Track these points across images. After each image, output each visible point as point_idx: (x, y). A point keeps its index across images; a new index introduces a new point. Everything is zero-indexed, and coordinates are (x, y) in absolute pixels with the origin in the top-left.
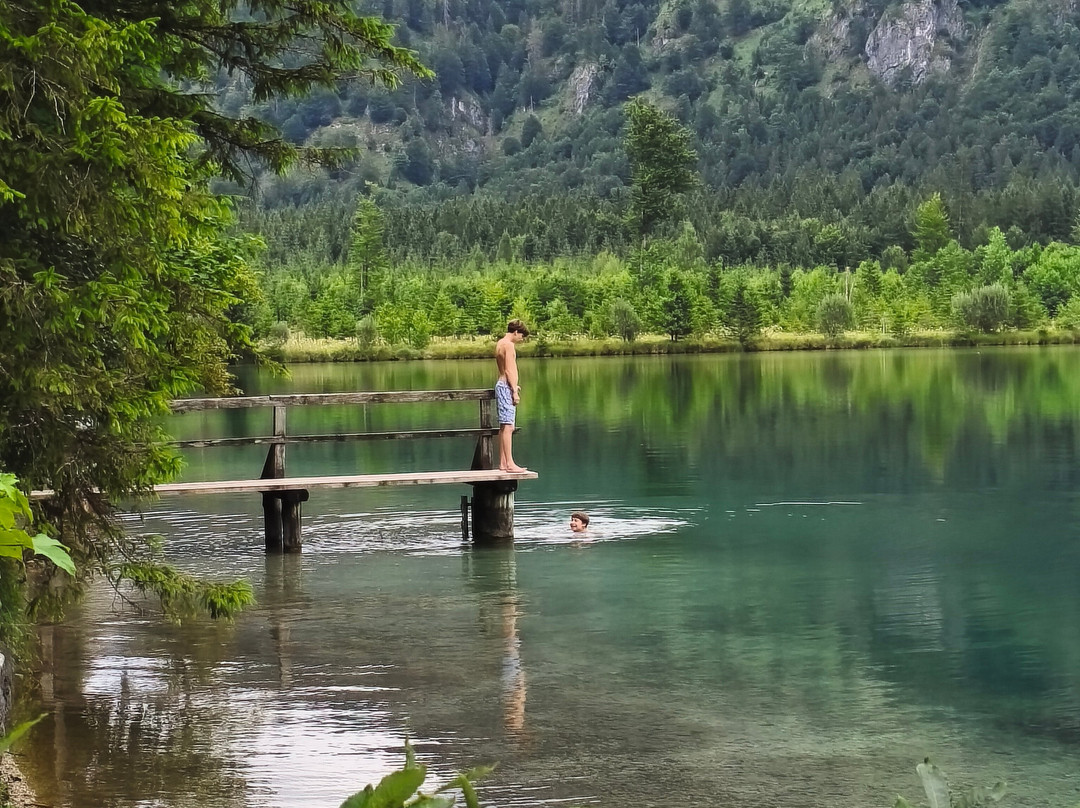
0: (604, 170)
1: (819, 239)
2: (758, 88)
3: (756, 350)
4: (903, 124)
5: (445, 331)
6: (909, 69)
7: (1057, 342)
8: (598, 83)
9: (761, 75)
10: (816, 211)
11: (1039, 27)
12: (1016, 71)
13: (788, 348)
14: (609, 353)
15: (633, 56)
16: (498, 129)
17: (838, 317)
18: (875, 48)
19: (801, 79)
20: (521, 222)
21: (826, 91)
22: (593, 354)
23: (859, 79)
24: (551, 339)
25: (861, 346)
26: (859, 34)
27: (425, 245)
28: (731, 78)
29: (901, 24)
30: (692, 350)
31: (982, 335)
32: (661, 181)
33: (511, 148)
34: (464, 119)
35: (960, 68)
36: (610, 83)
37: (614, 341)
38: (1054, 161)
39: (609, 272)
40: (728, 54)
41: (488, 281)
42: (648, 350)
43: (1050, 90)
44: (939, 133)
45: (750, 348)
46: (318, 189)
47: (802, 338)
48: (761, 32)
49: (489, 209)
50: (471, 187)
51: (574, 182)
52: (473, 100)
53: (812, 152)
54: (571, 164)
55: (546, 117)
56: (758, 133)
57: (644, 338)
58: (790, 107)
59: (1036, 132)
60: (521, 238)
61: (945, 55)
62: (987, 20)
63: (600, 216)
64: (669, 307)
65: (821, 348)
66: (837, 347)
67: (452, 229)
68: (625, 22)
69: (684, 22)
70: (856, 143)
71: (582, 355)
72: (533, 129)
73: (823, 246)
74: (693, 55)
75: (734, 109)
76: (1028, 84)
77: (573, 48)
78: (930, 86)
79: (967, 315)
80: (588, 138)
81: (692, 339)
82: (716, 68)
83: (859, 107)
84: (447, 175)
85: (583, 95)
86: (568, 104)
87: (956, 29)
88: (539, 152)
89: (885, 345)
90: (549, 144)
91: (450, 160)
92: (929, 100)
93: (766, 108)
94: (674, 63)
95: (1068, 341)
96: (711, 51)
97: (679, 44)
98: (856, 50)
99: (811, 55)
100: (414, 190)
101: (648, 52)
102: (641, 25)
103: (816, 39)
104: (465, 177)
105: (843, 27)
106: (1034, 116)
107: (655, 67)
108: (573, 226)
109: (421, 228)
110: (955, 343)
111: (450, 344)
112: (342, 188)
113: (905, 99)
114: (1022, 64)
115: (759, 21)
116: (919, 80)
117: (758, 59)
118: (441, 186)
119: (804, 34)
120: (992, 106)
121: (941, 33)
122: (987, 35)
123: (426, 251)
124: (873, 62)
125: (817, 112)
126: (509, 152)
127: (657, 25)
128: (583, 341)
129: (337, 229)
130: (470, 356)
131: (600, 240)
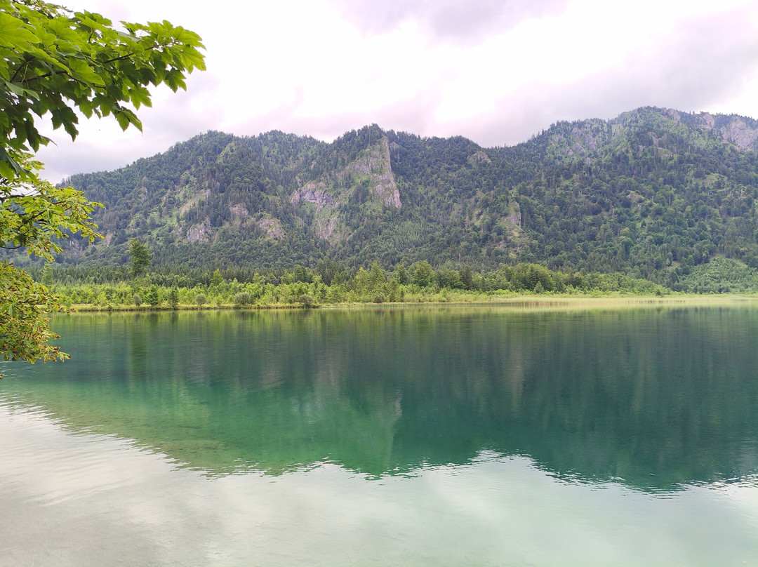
0: (115, 262)
1: (179, 281)
2: (158, 242)
3: (177, 309)
4: (197, 254)
5: (76, 302)
6: (198, 241)
7: (262, 308)
8: (113, 239)
9: (159, 240)
10: (178, 274)
11: (230, 233)
12: (225, 243)
13: (187, 309)
14: (132, 310)
15: (123, 233)
16: (84, 249)
17: (201, 300)
18: (189, 235)
19: (169, 241)
20: (93, 274)
21: (176, 245)
22: (127, 310)
23: (185, 242)
24: (113, 305)
25: (208, 309)
26: (185, 231)
27: (63, 279)
28: (151, 240)
29: (196, 229)
30: (158, 309)
31: (242, 306)
32: (140, 262)
33: (87, 255)
34: (74, 246)
35: (211, 241)
36: (116, 239)
37: (134, 306)
38: (234, 265)
39: (123, 287)
40: (150, 234)
41: (86, 288)
42: (144, 309)
43: (233, 248)
44: (206, 256)
45: (176, 309)
46: (28, 263)
47: (191, 306)
48: (159, 229)
49: (83, 269)
50: (75, 265)
51: (106, 264)
52: (77, 241)
53: (173, 259)
54: (105, 260)
55: (97, 247)
56: (158, 254)
57: (142, 306)
58: (166, 248)
59: (230, 257)
60: (93, 278)
61: (207, 238)
62: (217, 230)
63: (116, 273)
64: (151, 296)
65: (197, 309)
66: (201, 309)
67: (71, 275)
68: (121, 224)
69: (138, 225)
70: (184, 258)
71: (123, 310)
72: (94, 250)
73: (180, 283)
74: (140, 233)
75: (151, 248)
76: (228, 246)
77: (106, 230)
78: (203, 245)
79: (238, 300)
80: (110, 253)
81: (158, 306)
82: (146, 237)
83: (185, 249)
84: (68, 261)
85: (109, 242)
86: (104, 244)
87: (210, 232)
88: (96, 256)
89: (215, 308)
90: (99, 254)
91: (69, 258)
92: (203, 248)
93: (160, 248)
94: (135, 235)
95: (265, 308)
96: (145, 233)
97: (136, 230)
98: (184, 235)
99: (172, 235)
100: (58, 265)
101: (127, 232)
102: (126, 226)
103: (173, 232)
104: (73, 261)
105: (180, 229)
106: (229, 254)
107: (129, 236)
108: (108, 275)
109: (62, 274)
110: (235, 308)
111: (77, 307)
112: (35, 264)
113: (197, 247)
114: (226, 241)
115: (158, 226)
116: (201, 243)
117: (158, 235)
118: (66, 264)
119: (170, 230)
120: (219, 251)
121: (206, 232)
122: (217, 234)
123: (63, 280)
124: (188, 238)
125: (174, 250)
126: (87, 256)
127: (130, 225)
128: (123, 306)
129: (35, 274)
130: (86, 311)
131: (116, 279)
